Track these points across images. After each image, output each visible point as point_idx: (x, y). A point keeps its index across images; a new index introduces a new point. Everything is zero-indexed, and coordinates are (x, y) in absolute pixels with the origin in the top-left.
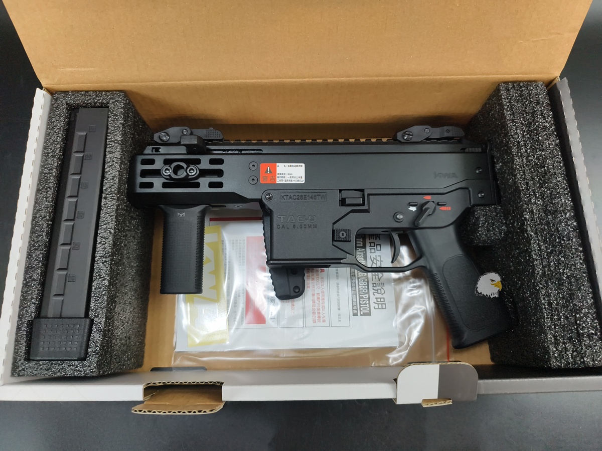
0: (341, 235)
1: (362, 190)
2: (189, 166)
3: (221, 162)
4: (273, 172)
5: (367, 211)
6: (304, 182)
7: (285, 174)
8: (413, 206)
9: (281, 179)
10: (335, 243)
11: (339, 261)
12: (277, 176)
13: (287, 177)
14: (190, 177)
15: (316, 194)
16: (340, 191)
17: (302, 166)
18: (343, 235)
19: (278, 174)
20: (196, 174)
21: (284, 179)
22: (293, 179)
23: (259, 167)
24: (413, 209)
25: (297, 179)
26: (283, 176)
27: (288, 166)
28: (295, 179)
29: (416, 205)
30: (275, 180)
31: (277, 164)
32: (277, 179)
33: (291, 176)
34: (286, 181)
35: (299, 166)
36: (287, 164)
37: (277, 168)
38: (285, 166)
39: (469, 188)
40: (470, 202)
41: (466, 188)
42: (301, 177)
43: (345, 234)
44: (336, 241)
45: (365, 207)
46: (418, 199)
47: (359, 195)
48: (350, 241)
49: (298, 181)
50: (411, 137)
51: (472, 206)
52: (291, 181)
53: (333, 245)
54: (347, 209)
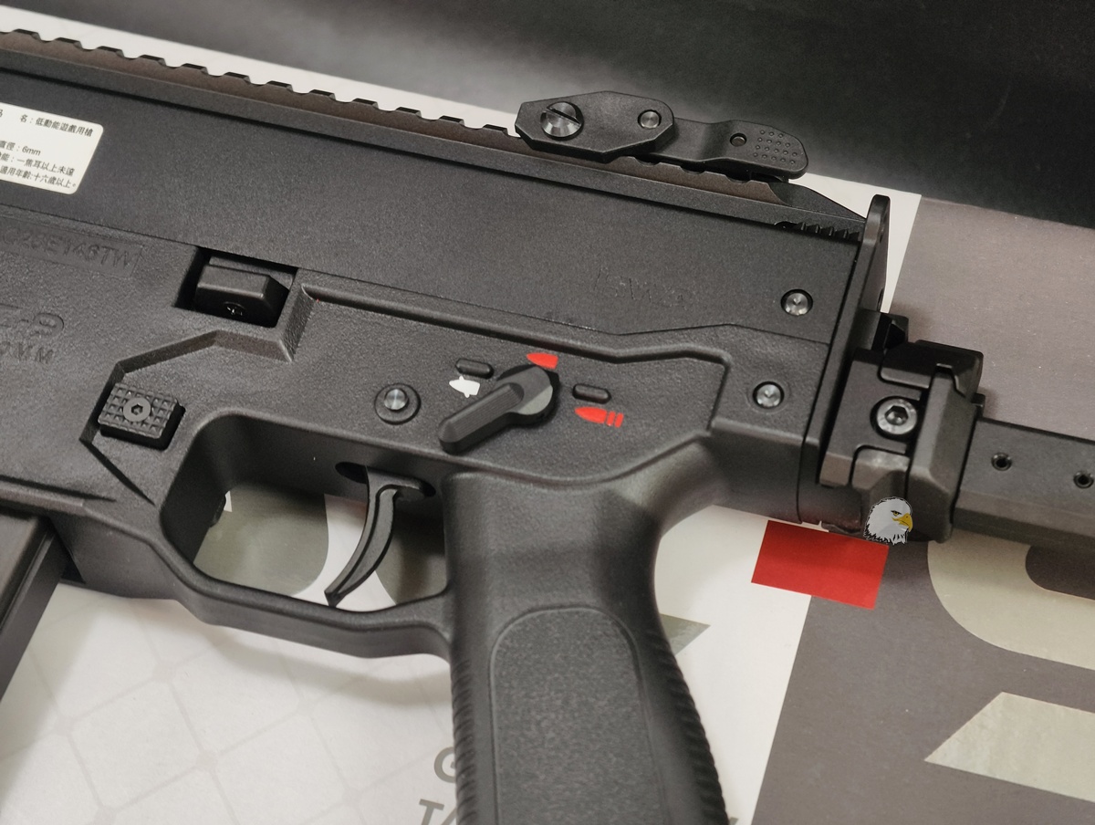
0: (127, 413)
1: (291, 271)
5: (272, 351)
6: (71, 190)
7: (12, 145)
8: (471, 375)
10: (99, 441)
16: (203, 256)
17: (89, 132)
18: (136, 414)
22: (33, 170)
24: (467, 387)
25: (51, 175)
27: (39, 122)
28: (42, 172)
29: (487, 376)
33: (34, 157)
35: (81, 129)
36: (34, 114)
38: (24, 118)
39: (726, 357)
40: (714, 413)
41: (717, 360)
42: (71, 172)
43: (147, 408)
44: (109, 432)
45: (275, 335)
46: (501, 355)
47: (262, 281)
48: (161, 444)
49: (53, 180)
50: (572, 128)
51: (715, 431)
52: (26, 174)
53: (87, 442)
54: (197, 323)
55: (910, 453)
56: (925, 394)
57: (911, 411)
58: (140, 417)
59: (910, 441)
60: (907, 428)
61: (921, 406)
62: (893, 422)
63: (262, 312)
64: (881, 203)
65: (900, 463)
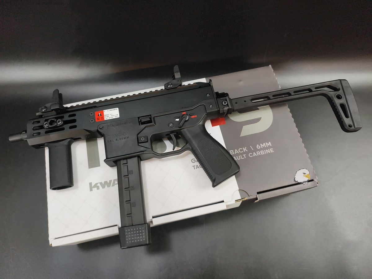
1: (150, 115)
2: (58, 120)
3: (74, 115)
4: (102, 115)
5: (153, 125)
6: (119, 117)
8: (177, 118)
9: (107, 117)
10: (140, 144)
11: (143, 152)
12: (105, 116)
13: (110, 116)
14: (58, 125)
15: (126, 121)
16: (139, 118)
17: (117, 109)
18: (143, 139)
19: (105, 115)
20: (61, 123)
21: (108, 117)
23: (94, 113)
24: (178, 120)
26: (108, 116)
28: (114, 116)
29: (179, 118)
30: (104, 119)
31: (104, 111)
32: (105, 118)
33: (112, 115)
34: (109, 118)
36: (109, 110)
37: (104, 112)
39: (204, 104)
40: (206, 111)
41: (203, 105)
42: (117, 115)
43: (144, 138)
44: (140, 143)
45: (153, 123)
46: (179, 114)
47: (149, 118)
48: (147, 142)
49: (116, 117)
50: (172, 86)
51: (207, 113)
52: (112, 117)
53: (138, 145)
54: (144, 126)
55: (228, 106)
56: (226, 99)
57: (226, 102)
58: (144, 140)
59: (227, 105)
60: (227, 104)
61: (226, 101)
62: (224, 103)
63: (150, 122)
64: (210, 80)
65: (228, 108)
